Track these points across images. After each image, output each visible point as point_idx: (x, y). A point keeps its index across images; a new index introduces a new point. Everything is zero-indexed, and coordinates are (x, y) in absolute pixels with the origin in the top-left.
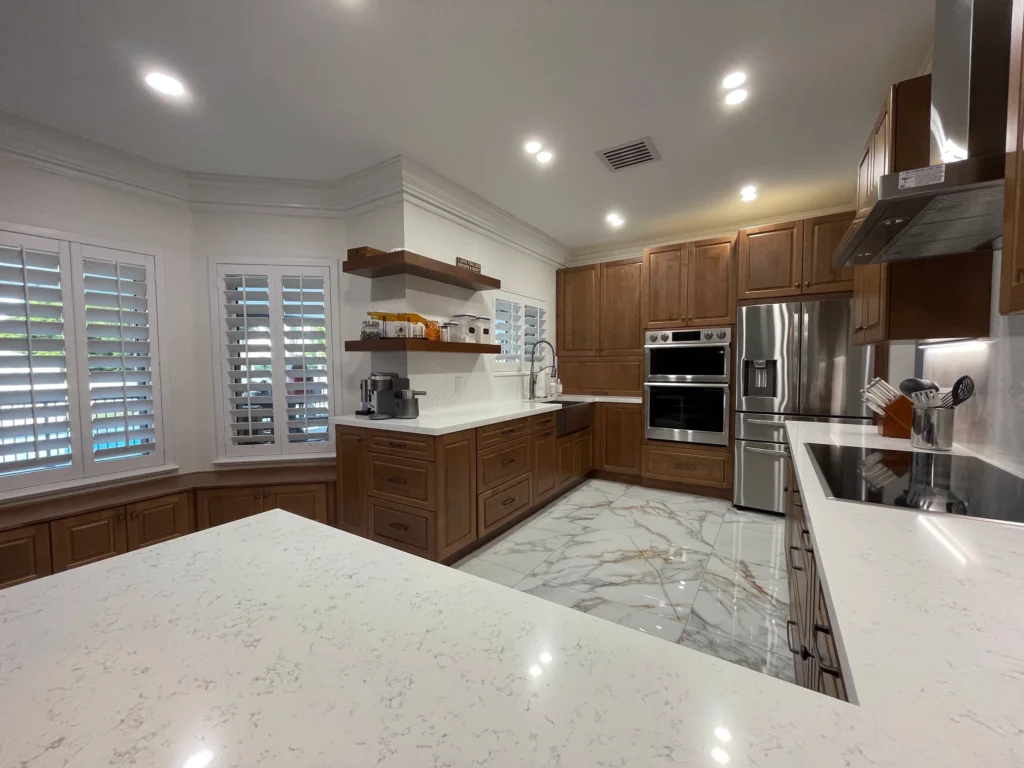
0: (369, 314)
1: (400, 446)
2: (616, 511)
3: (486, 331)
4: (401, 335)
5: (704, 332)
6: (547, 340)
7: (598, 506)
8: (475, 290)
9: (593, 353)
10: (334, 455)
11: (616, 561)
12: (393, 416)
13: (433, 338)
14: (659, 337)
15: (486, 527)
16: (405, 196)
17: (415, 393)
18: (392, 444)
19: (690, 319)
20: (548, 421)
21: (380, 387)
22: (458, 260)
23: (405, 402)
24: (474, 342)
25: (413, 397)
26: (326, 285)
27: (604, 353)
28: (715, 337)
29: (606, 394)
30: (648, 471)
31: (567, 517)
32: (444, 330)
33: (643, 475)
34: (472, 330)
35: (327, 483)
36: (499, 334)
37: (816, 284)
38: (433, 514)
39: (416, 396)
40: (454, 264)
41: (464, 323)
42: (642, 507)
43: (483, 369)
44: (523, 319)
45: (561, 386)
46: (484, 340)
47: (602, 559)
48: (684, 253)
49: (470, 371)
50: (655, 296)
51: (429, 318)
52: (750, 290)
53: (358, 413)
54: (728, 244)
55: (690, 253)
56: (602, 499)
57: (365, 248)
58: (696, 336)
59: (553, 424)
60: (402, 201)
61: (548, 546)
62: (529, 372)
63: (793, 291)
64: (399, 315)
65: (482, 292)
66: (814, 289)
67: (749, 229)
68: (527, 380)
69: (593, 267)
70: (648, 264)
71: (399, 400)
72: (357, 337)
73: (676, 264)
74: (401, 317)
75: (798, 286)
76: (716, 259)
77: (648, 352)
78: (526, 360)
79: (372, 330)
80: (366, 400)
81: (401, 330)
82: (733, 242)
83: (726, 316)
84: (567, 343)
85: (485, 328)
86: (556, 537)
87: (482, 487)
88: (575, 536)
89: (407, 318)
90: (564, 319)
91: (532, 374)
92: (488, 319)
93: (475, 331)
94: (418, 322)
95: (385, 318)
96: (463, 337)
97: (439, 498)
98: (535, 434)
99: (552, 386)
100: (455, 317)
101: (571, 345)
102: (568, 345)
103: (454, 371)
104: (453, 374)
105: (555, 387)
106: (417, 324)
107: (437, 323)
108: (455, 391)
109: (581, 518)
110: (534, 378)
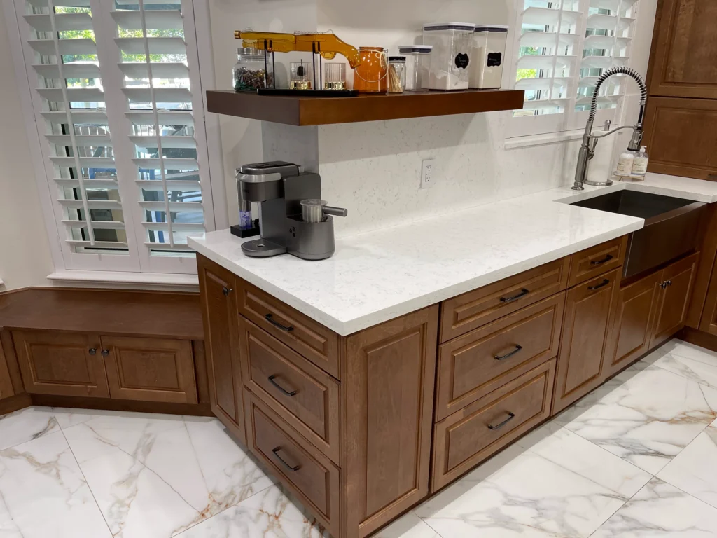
0: (238, 35)
3: (494, 59)
4: (300, 83)
7: (685, 419)
12: (287, 251)
15: (446, 471)
17: (325, 212)
20: (609, 257)
23: (307, 228)
24: (465, 86)
25: (324, 219)
31: (618, 442)
32: (398, 65)
34: (462, 61)
35: (192, 341)
38: (336, 470)
39: (330, 217)
41: (449, 43)
46: (487, 78)
49: (457, 143)
56: (696, 399)
59: (619, 259)
62: (582, 133)
64: (297, 37)
71: (295, 223)
74: (302, 42)
79: (254, 69)
81: (301, 71)
84: (674, 68)
85: (493, 52)
86: (588, 497)
87: (445, 407)
88: (631, 504)
89: (314, 44)
90: (675, 15)
91: (586, 139)
92: (505, 30)
93: (470, 61)
94: (338, 54)
95: (271, 46)
96: (439, 77)
97: (349, 450)
98: (573, 286)
99: (624, 160)
100: (427, 28)
101: (682, 72)
102: (674, 73)
103: (418, 147)
104: (416, 153)
105: (631, 163)
106: (333, 57)
107: (381, 53)
108: (418, 186)
109: (646, 449)
110: (591, 147)
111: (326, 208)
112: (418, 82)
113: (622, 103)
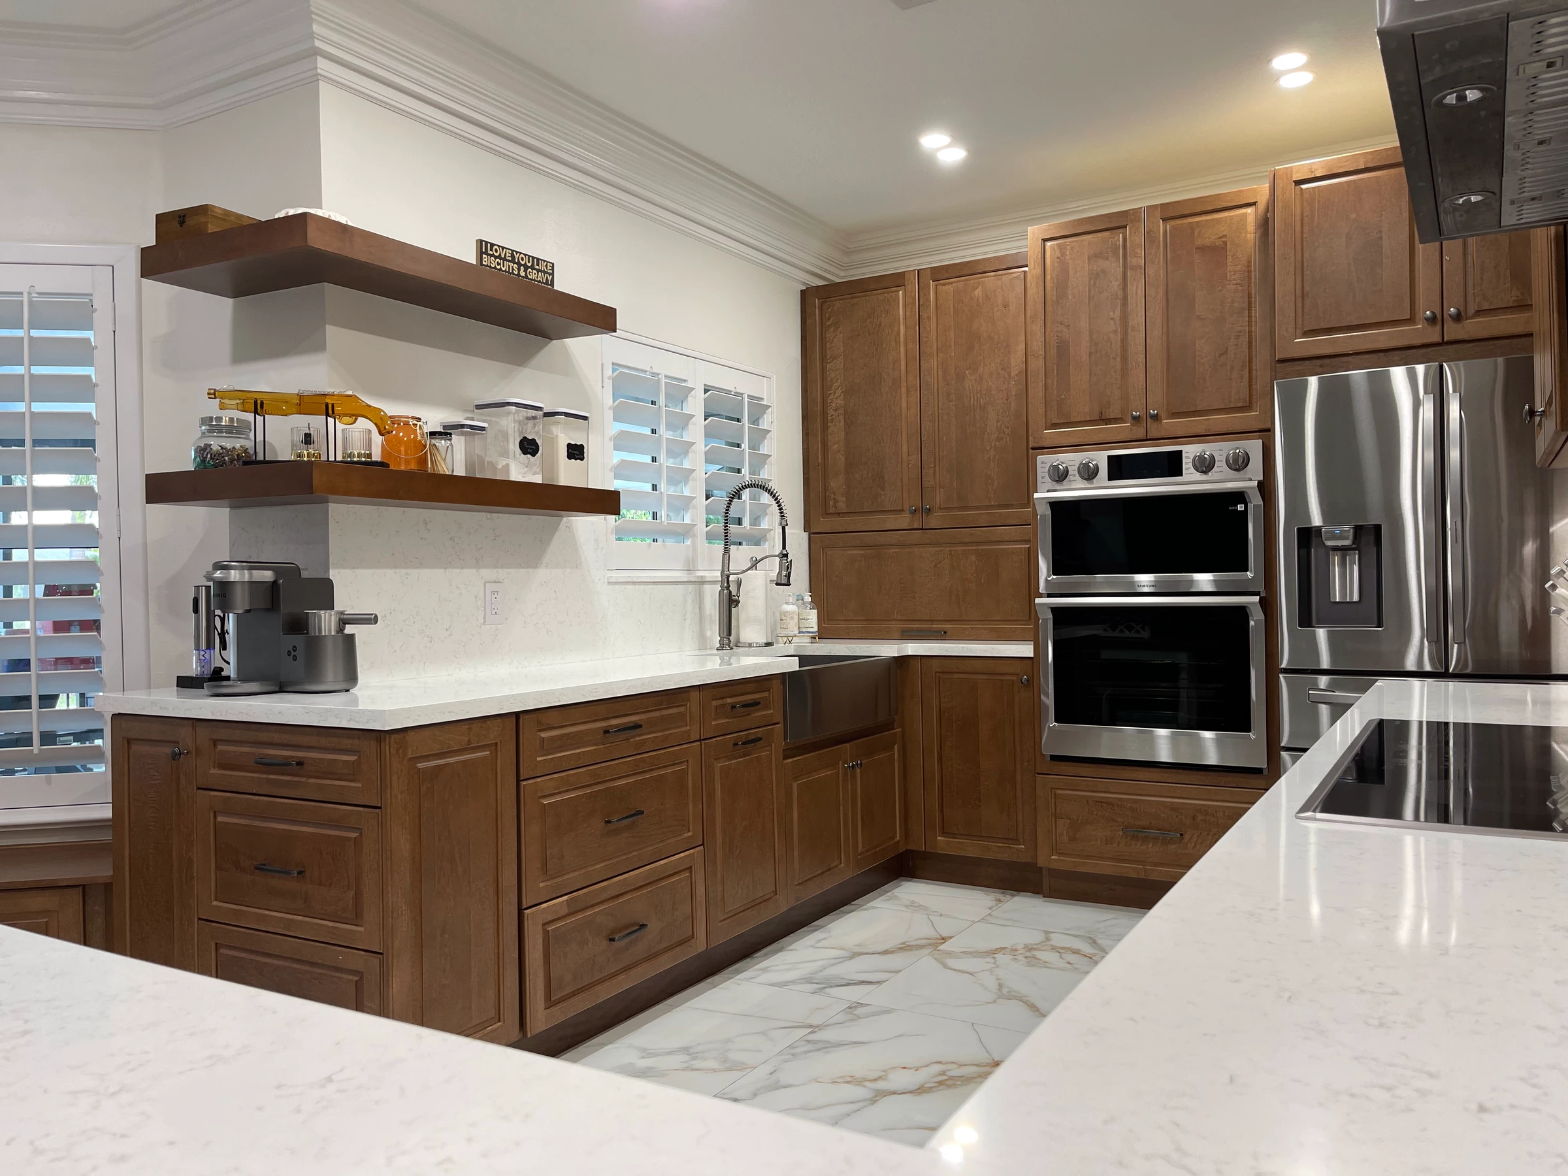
0: (213, 394)
1: (282, 766)
2: (951, 962)
3: (576, 452)
4: (306, 453)
5: (1190, 451)
6: (773, 485)
7: (905, 948)
8: (546, 334)
9: (904, 520)
10: (106, 813)
11: (920, 1090)
12: (282, 688)
13: (405, 463)
14: (1073, 471)
15: (550, 1003)
16: (322, 65)
17: (344, 621)
18: (266, 765)
19: (1156, 418)
20: (754, 704)
21: (241, 601)
22: (484, 248)
23: (314, 644)
24: (537, 479)
25: (341, 630)
26: (102, 317)
27: (933, 521)
28: (1221, 465)
29: (942, 636)
30: (1054, 850)
31: (808, 981)
32: (442, 443)
33: (1041, 862)
34: (529, 447)
35: (84, 888)
36: (623, 463)
37: (1479, 313)
38: (375, 961)
39: (349, 629)
40: (472, 259)
41: (510, 426)
42: (1029, 948)
43: (573, 559)
44: (699, 423)
45: (813, 615)
46: (568, 475)
47: (881, 1085)
48: (1135, 236)
49: (536, 567)
50: (1061, 353)
51: (391, 409)
52: (1306, 334)
53: (184, 683)
54: (1250, 210)
55: (1149, 237)
56: (921, 929)
57: (203, 210)
58: (1171, 465)
59: (774, 712)
60: (314, 79)
61: (734, 1056)
62: (718, 574)
63: (1419, 332)
64: (301, 396)
65: (569, 341)
66: (1473, 327)
67: (1303, 166)
68: (712, 594)
69: (897, 280)
70: (1039, 271)
71: (298, 640)
72: (186, 462)
73: (1114, 267)
74: (308, 404)
75: (1432, 320)
76: (1217, 252)
77: (1045, 511)
78: (710, 537)
79: (228, 443)
80: (210, 646)
81: (308, 439)
82: (1262, 205)
83: (1248, 407)
84: (834, 494)
85: (573, 443)
86: (764, 1033)
87: (536, 886)
88: (820, 1030)
89: (326, 406)
90: (825, 428)
91: (725, 577)
92: (585, 418)
93: (540, 448)
94: (359, 418)
95: (262, 407)
96: (500, 467)
97: (395, 915)
98: (711, 738)
99: (785, 613)
100: (479, 407)
101: (845, 499)
102: (836, 501)
103: (478, 564)
104: (475, 570)
105: (796, 617)
106: (354, 422)
107: (418, 423)
108: (482, 621)
109: (847, 981)
110: (733, 588)
111: (345, 616)
112: (469, 465)
113: (774, 539)
